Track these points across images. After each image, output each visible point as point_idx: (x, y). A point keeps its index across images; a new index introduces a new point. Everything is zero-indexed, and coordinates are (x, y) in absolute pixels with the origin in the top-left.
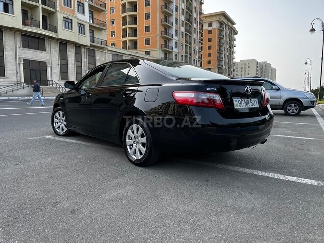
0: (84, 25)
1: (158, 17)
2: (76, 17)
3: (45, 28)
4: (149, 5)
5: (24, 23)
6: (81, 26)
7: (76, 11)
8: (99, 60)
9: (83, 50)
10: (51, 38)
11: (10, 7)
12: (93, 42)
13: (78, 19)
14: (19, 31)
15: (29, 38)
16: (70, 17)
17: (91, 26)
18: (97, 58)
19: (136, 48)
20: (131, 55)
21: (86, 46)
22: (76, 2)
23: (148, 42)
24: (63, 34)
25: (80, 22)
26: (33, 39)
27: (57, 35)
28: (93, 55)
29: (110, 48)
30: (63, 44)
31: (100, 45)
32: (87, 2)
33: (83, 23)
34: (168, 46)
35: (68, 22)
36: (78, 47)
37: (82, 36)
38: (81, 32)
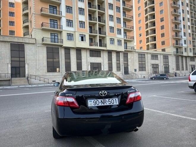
0: (121, 40)
1: (170, 27)
2: (117, 37)
3: (101, 46)
4: (163, 21)
5: (91, 45)
6: (119, 41)
7: (116, 34)
8: (130, 59)
9: (121, 54)
10: (103, 50)
11: (84, 38)
12: (127, 49)
13: (118, 38)
14: (89, 49)
15: (93, 52)
16: (113, 38)
17: (125, 40)
18: (129, 57)
19: (155, 48)
20: (151, 53)
21: (122, 51)
22: (116, 29)
23: (163, 43)
24: (110, 47)
25: (118, 39)
26: (95, 52)
27: (106, 48)
28: (126, 56)
29: (136, 51)
30: (110, 52)
31: (131, 50)
32: (122, 28)
33: (120, 39)
34: (178, 44)
35: (112, 40)
36: (118, 53)
37: (120, 47)
38: (119, 45)
